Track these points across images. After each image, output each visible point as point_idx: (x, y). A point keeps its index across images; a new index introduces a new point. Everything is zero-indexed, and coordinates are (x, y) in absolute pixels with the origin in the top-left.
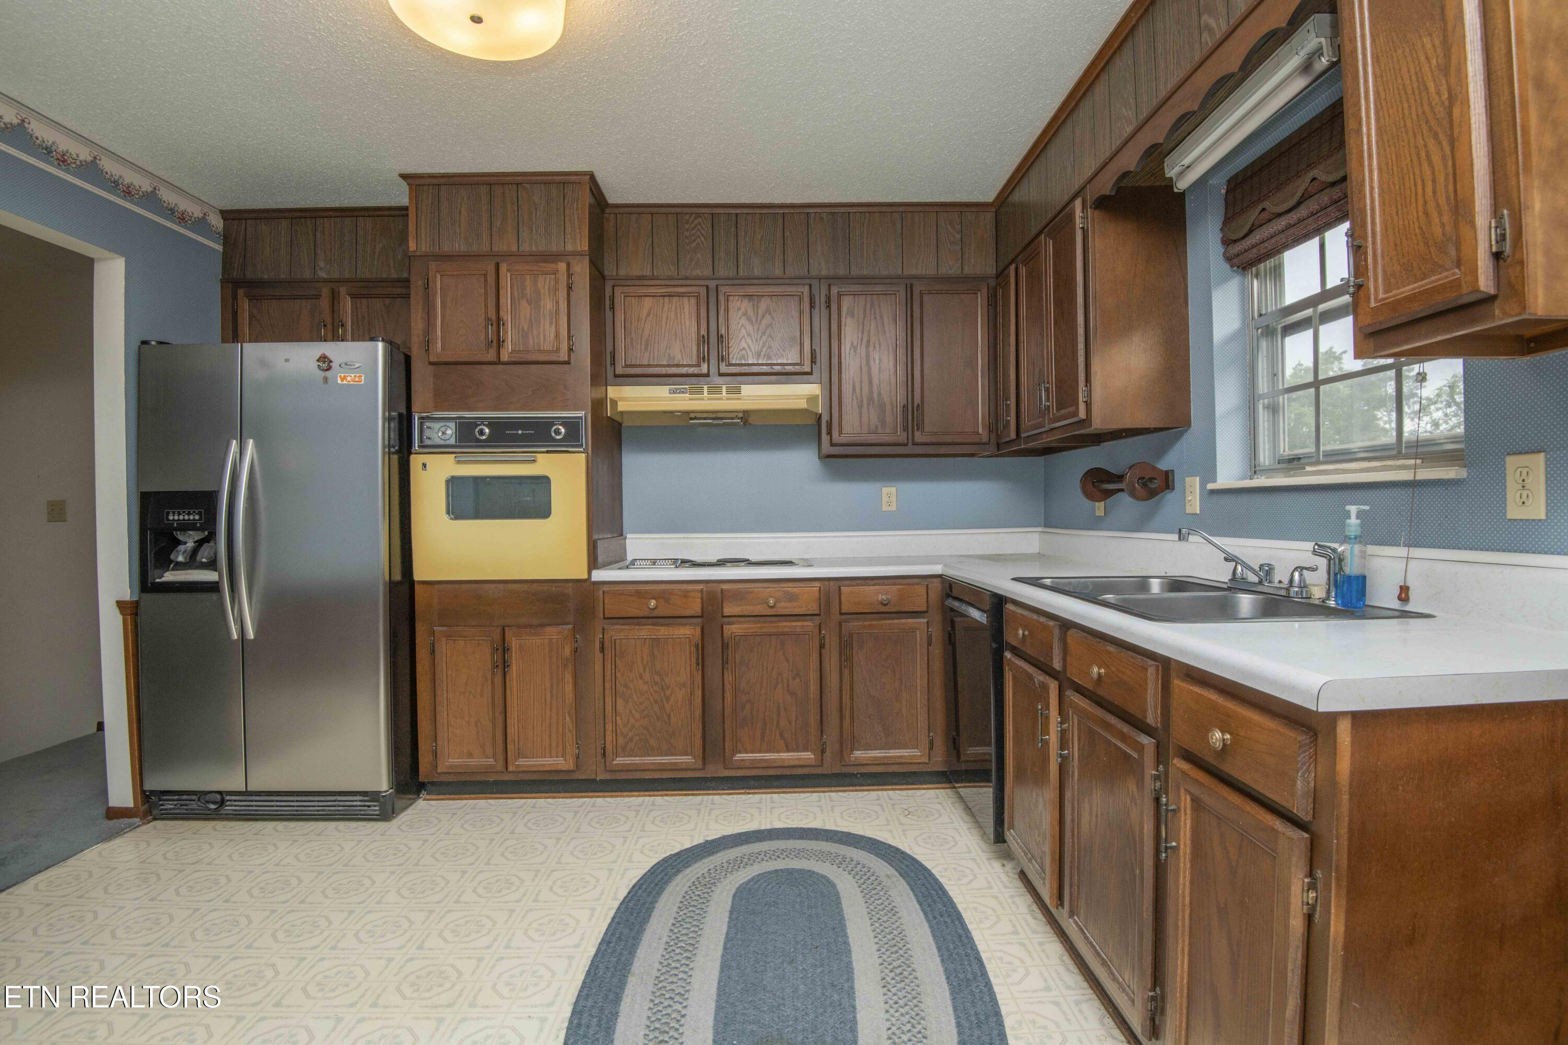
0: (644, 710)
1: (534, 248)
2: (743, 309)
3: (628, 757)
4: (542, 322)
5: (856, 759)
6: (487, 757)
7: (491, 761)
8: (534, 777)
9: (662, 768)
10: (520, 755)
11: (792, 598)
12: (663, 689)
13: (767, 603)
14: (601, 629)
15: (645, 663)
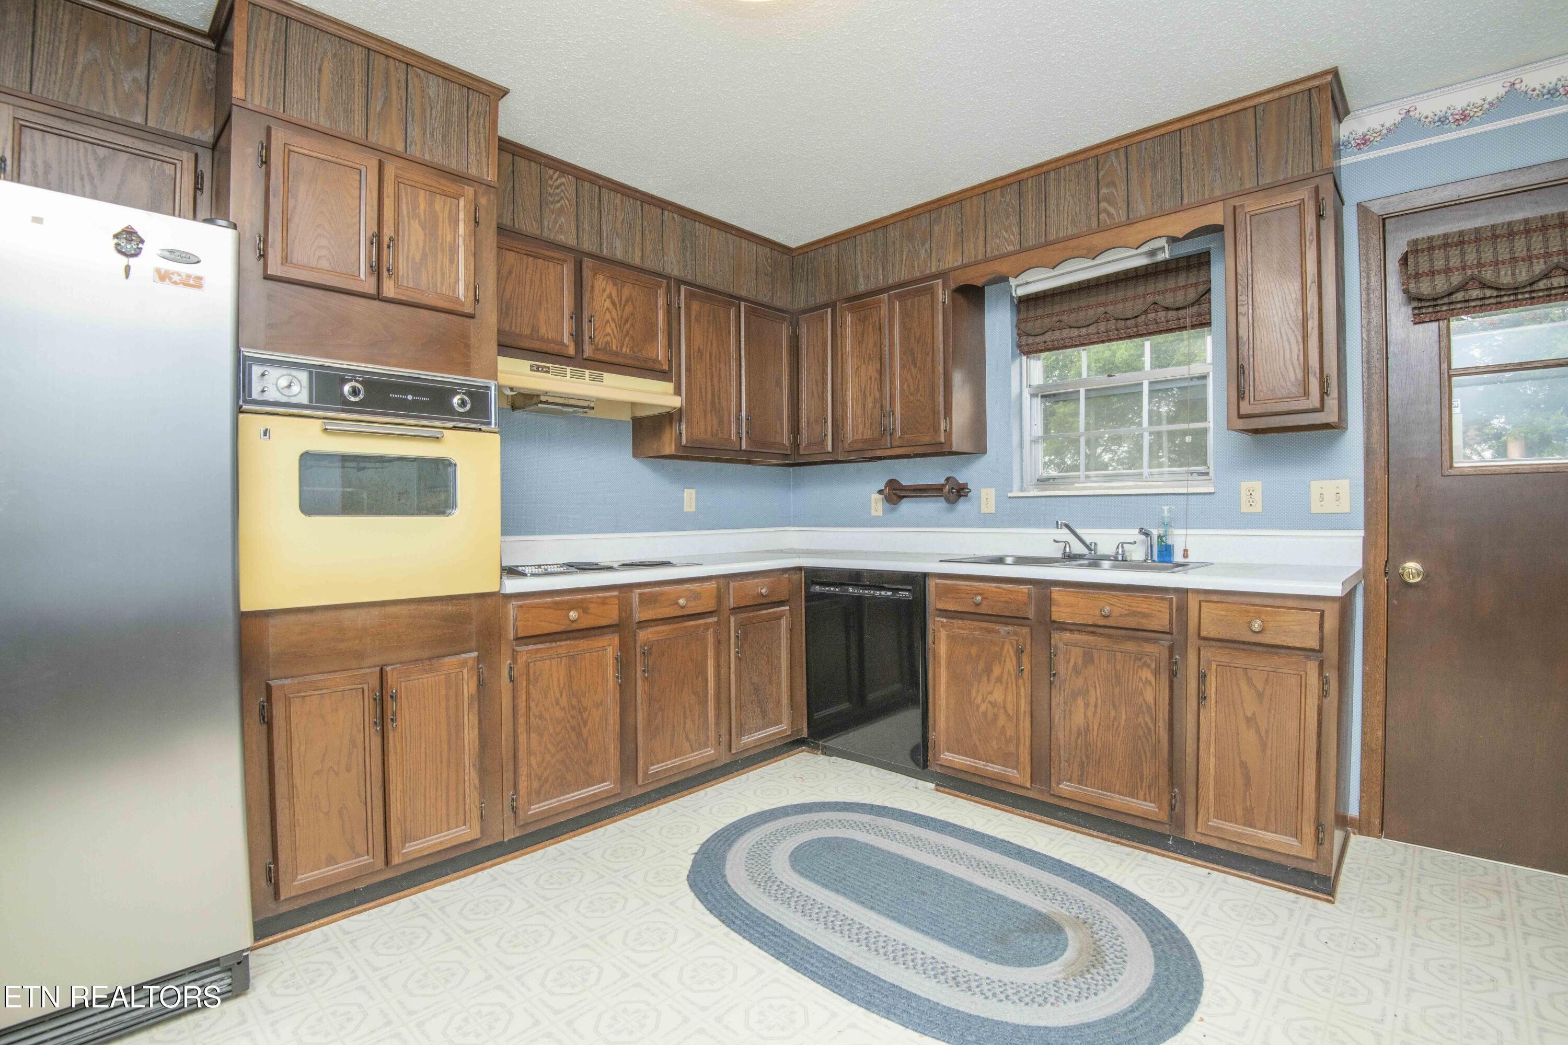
0: (560, 742)
1: (427, 157)
2: (608, 291)
3: (544, 801)
4: (440, 256)
5: (745, 744)
6: (358, 855)
7: (366, 859)
8: (424, 864)
9: (582, 803)
10: (406, 838)
11: (696, 596)
12: (580, 712)
13: (678, 603)
14: (509, 653)
15: (562, 685)
